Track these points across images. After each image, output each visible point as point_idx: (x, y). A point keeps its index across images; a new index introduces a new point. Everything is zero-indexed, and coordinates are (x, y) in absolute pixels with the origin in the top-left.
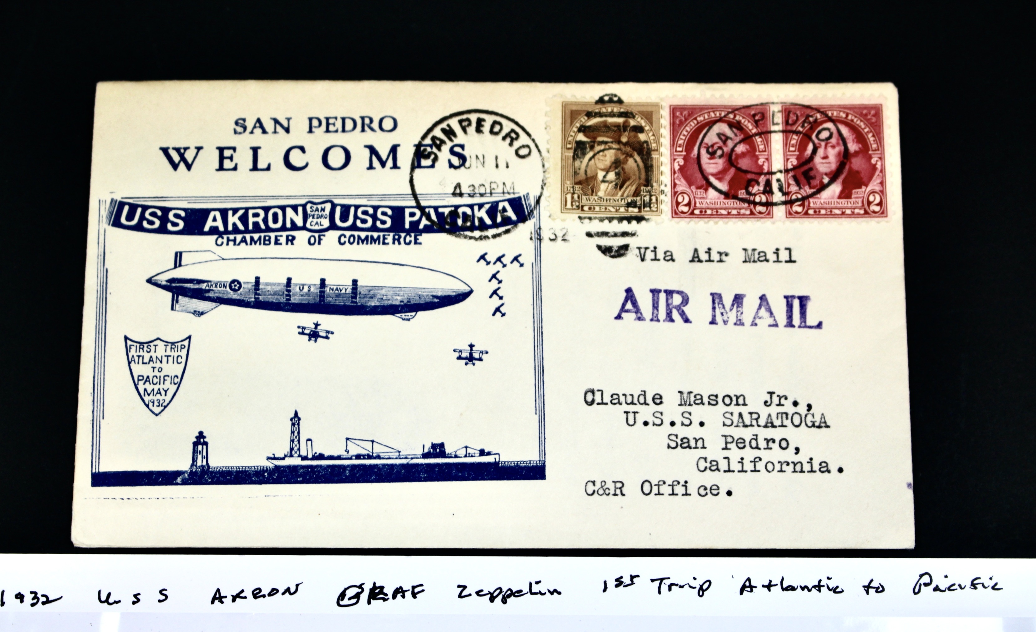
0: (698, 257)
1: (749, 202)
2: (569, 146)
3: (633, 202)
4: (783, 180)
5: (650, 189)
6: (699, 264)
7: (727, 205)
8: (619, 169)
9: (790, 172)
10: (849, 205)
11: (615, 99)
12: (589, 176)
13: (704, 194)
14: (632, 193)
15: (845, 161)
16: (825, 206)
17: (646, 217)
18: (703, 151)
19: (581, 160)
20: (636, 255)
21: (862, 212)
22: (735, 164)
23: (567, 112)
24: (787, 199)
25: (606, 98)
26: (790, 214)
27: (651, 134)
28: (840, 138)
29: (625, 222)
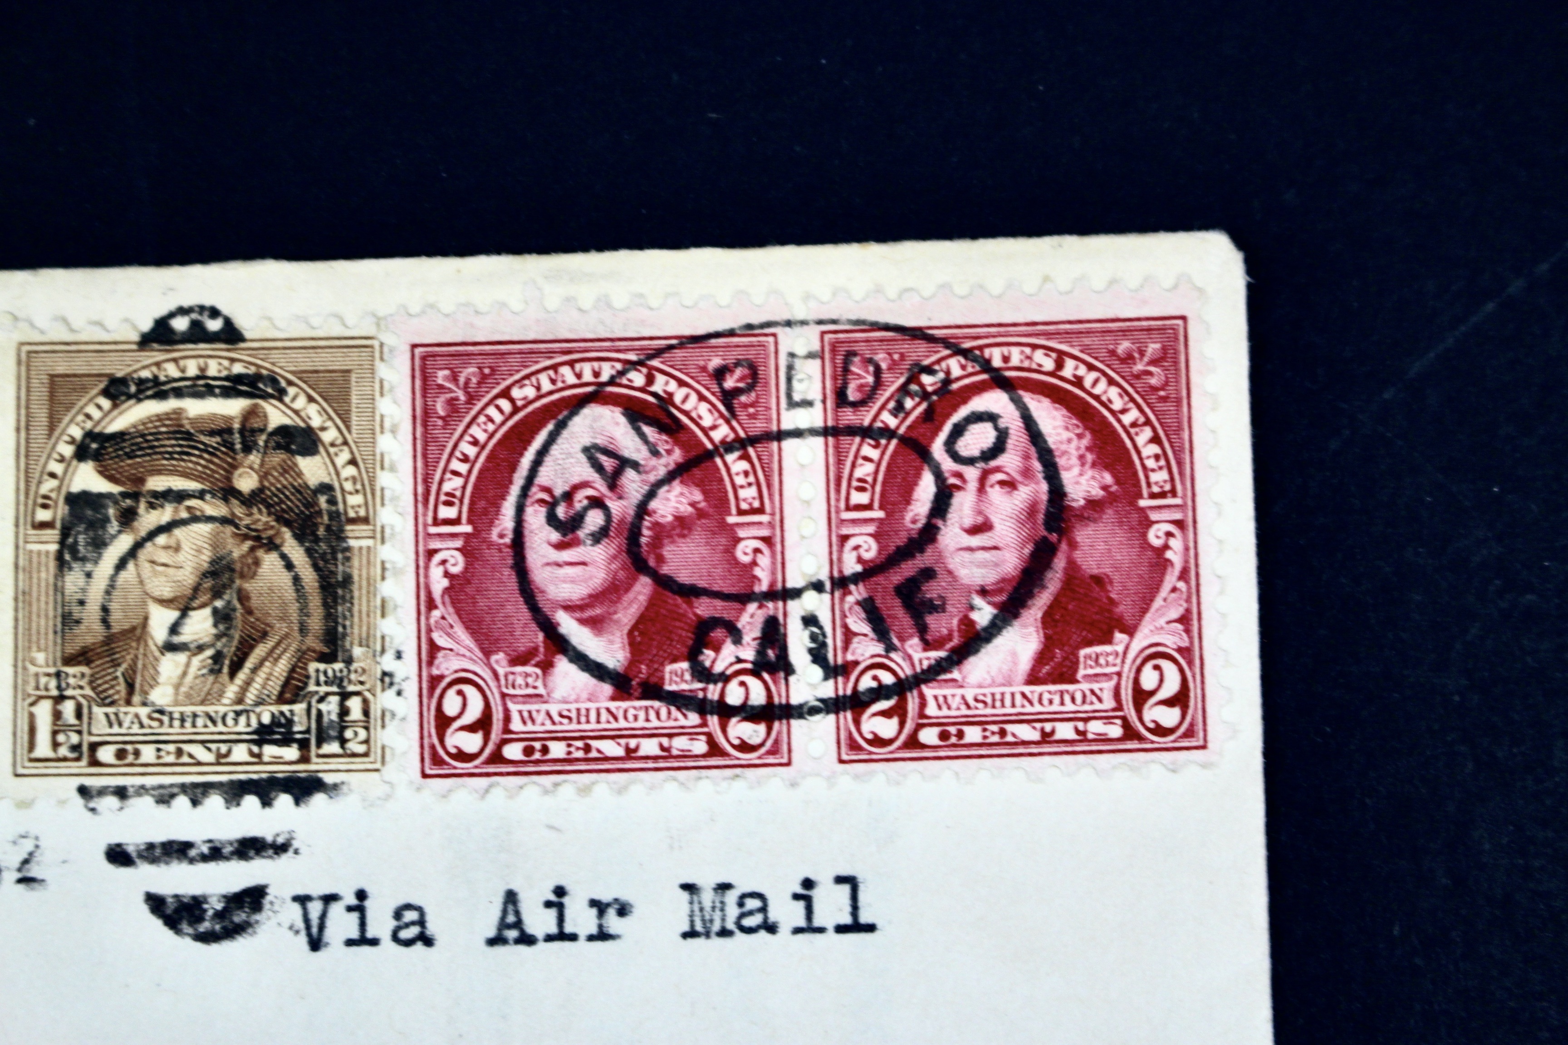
0: (518, 924)
1: (703, 707)
2: (43, 515)
3: (280, 725)
4: (825, 619)
5: (341, 671)
6: (522, 949)
7: (622, 724)
8: (226, 597)
9: (852, 587)
10: (1069, 707)
11: (214, 325)
12: (116, 628)
13: (539, 683)
14: (275, 687)
15: (1054, 537)
16: (982, 710)
17: (329, 779)
18: (535, 517)
19: (89, 567)
20: (291, 928)
21: (1115, 731)
22: (652, 563)
23: (35, 382)
24: (841, 693)
25: (180, 324)
26: (854, 746)
27: (345, 456)
28: (1033, 451)
29: (251, 801)
